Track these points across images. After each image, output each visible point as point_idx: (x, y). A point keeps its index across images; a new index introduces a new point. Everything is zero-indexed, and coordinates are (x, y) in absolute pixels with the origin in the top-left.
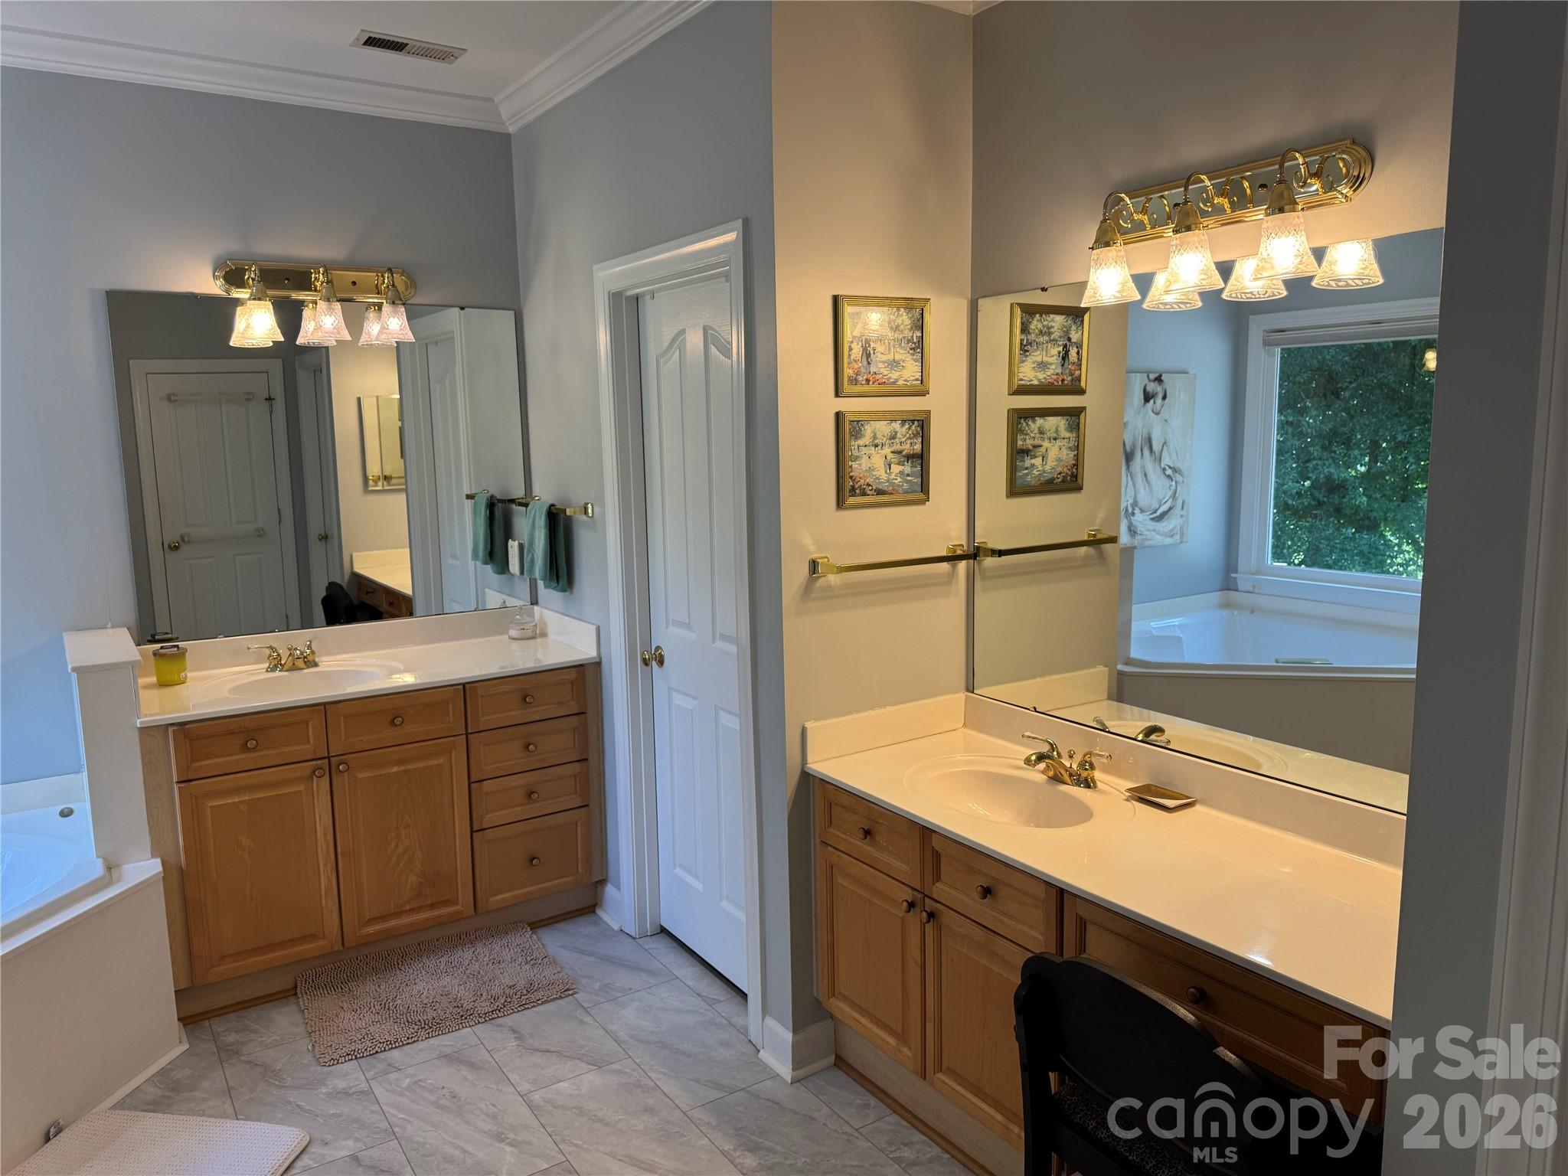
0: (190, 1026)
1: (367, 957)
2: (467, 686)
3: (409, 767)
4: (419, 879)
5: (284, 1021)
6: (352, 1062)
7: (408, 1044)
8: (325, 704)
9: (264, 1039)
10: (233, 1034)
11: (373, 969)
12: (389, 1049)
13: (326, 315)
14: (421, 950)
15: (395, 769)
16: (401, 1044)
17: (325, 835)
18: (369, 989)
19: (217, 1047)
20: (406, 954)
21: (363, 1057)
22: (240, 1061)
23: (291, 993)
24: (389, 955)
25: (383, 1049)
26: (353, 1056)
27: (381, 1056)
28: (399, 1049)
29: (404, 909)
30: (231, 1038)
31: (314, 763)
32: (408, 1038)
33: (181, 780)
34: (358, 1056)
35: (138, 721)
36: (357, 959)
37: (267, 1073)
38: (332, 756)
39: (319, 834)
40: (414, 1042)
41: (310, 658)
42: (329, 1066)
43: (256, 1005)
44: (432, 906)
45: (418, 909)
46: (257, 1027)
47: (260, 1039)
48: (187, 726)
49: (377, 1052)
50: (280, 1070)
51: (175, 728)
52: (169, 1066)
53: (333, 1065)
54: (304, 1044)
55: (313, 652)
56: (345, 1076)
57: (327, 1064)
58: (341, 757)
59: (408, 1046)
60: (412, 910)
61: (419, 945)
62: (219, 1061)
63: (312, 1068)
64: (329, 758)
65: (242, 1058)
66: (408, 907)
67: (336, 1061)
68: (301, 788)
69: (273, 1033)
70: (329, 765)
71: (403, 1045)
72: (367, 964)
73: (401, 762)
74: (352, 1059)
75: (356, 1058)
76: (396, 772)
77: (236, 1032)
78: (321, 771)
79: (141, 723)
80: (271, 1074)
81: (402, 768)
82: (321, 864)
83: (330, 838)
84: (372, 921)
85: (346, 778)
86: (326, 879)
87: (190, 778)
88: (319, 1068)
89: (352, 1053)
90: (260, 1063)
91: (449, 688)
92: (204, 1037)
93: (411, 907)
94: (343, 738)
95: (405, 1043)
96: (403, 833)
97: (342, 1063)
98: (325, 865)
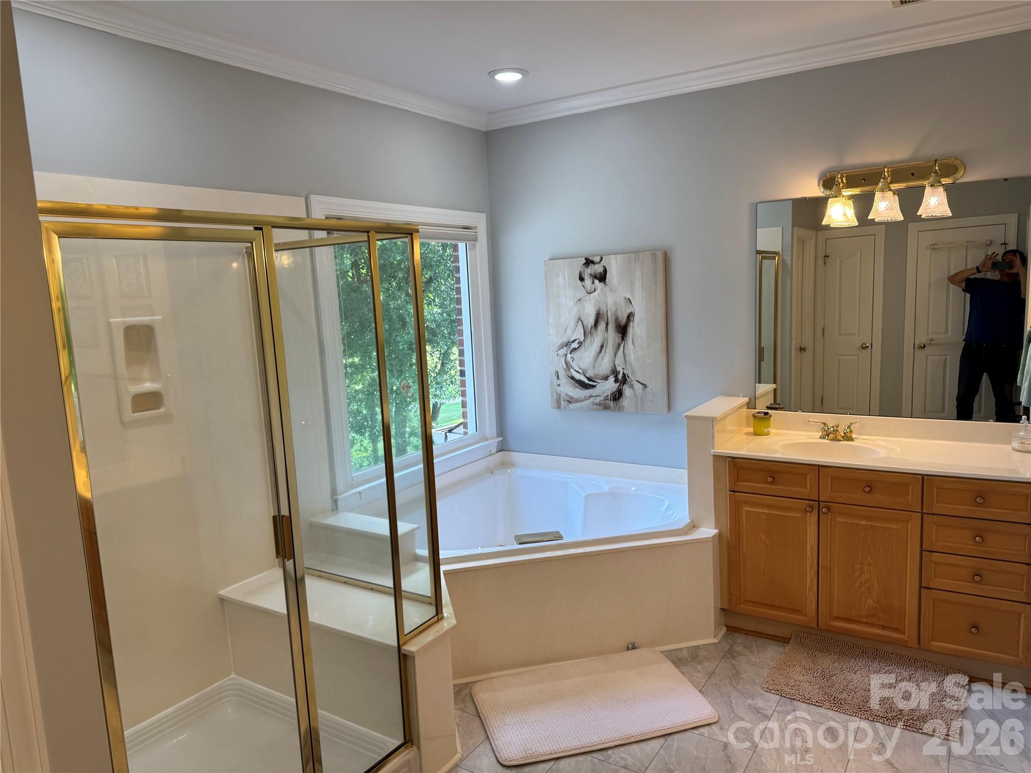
0: (729, 632)
1: (838, 641)
2: (925, 477)
3: (874, 524)
4: (875, 604)
5: (771, 654)
6: (777, 696)
7: (815, 705)
8: (819, 466)
9: (752, 658)
10: (742, 647)
11: (840, 651)
12: (802, 701)
13: (881, 201)
14: (877, 655)
15: (864, 522)
16: (810, 703)
17: (812, 550)
18: (827, 662)
19: (729, 649)
20: (866, 653)
21: (785, 697)
22: (731, 662)
23: (784, 640)
24: (854, 647)
25: (798, 699)
26: (781, 693)
27: (795, 703)
28: (808, 705)
29: (862, 620)
30: (739, 648)
31: (809, 502)
32: (817, 702)
33: (731, 490)
34: (782, 695)
35: (712, 451)
36: (832, 640)
37: (736, 676)
38: (821, 501)
39: (808, 548)
40: (819, 706)
41: (848, 435)
42: (765, 691)
43: (766, 638)
44: (884, 627)
45: (873, 625)
46: (756, 650)
47: (750, 657)
48: (736, 460)
49: (794, 699)
50: (742, 678)
51: (729, 459)
52: (702, 646)
53: (767, 691)
54: (765, 672)
55: (851, 431)
56: (767, 701)
57: (764, 689)
58: (826, 503)
59: (815, 707)
60: (867, 624)
61: (877, 650)
62: (722, 656)
63: (756, 687)
64: (819, 501)
65: (733, 661)
66: (865, 620)
67: (769, 691)
68: (799, 515)
69: (759, 657)
70: (818, 505)
71: (812, 704)
72: (837, 646)
73: (869, 518)
74: (778, 694)
75: (781, 695)
76: (864, 525)
77: (744, 646)
78: (811, 508)
79: (713, 452)
80: (737, 678)
81: (869, 523)
82: (808, 568)
83: (815, 553)
84: (838, 618)
85: (829, 517)
86: (810, 579)
87: (735, 490)
88: (760, 689)
89: (780, 691)
90: (737, 669)
91: (911, 475)
92: (729, 641)
93: (868, 621)
94: (829, 492)
95: (813, 703)
96: (866, 568)
97: (772, 693)
98: (810, 570)
